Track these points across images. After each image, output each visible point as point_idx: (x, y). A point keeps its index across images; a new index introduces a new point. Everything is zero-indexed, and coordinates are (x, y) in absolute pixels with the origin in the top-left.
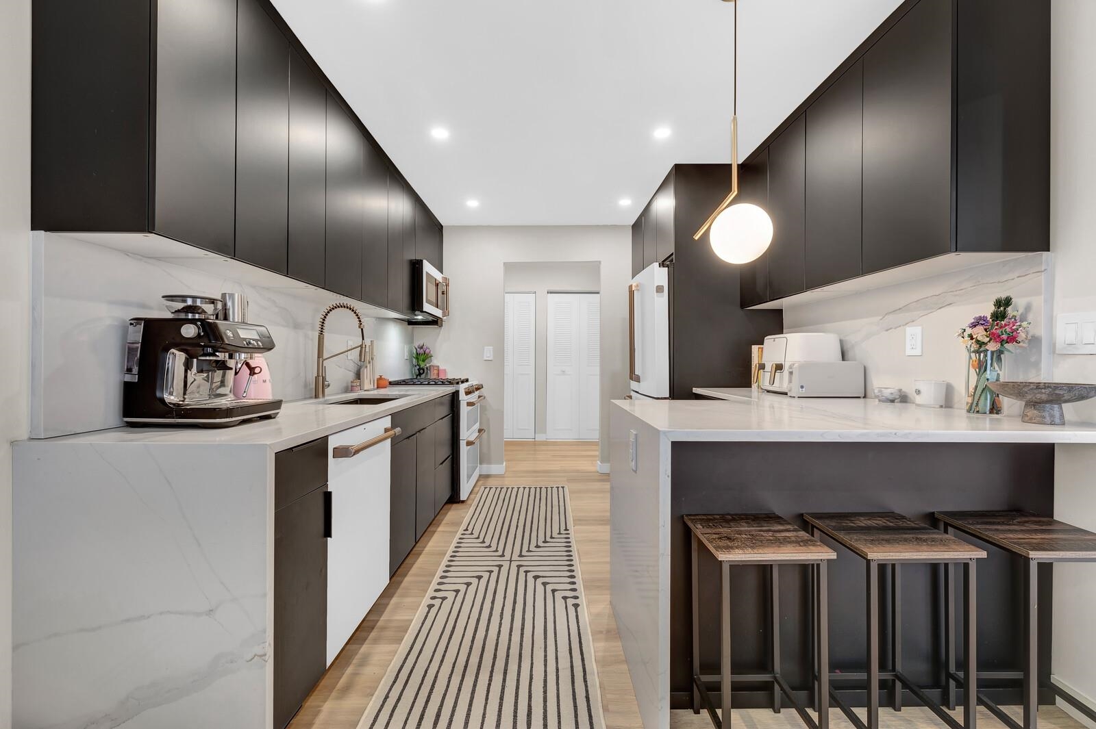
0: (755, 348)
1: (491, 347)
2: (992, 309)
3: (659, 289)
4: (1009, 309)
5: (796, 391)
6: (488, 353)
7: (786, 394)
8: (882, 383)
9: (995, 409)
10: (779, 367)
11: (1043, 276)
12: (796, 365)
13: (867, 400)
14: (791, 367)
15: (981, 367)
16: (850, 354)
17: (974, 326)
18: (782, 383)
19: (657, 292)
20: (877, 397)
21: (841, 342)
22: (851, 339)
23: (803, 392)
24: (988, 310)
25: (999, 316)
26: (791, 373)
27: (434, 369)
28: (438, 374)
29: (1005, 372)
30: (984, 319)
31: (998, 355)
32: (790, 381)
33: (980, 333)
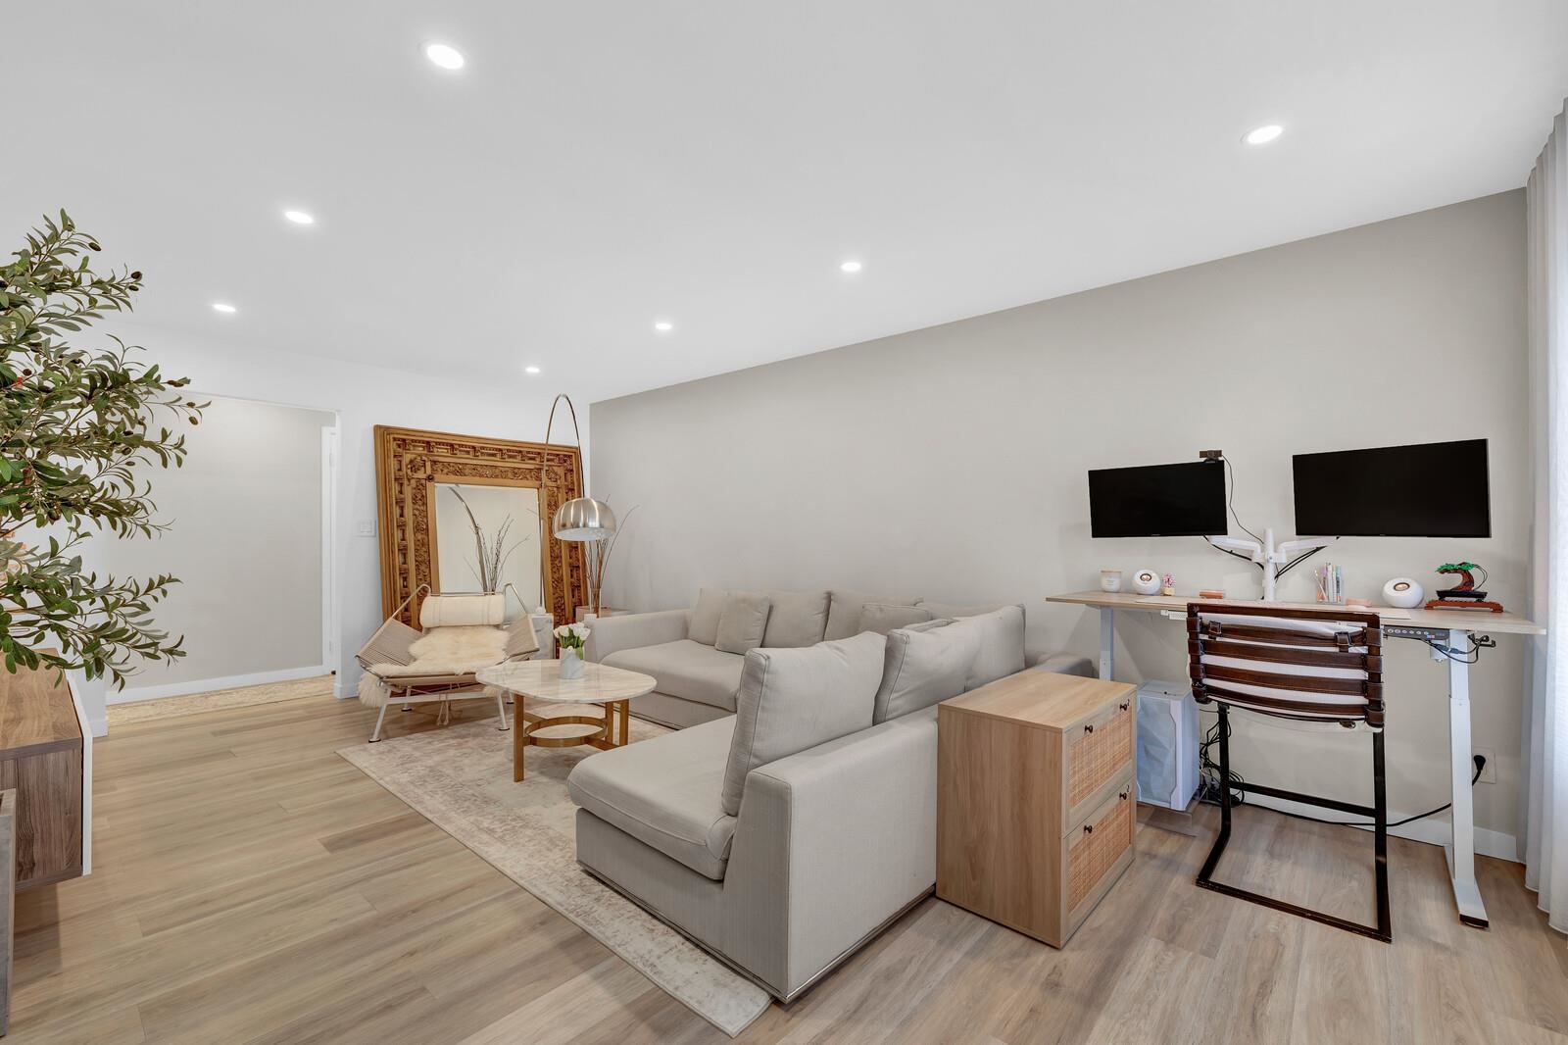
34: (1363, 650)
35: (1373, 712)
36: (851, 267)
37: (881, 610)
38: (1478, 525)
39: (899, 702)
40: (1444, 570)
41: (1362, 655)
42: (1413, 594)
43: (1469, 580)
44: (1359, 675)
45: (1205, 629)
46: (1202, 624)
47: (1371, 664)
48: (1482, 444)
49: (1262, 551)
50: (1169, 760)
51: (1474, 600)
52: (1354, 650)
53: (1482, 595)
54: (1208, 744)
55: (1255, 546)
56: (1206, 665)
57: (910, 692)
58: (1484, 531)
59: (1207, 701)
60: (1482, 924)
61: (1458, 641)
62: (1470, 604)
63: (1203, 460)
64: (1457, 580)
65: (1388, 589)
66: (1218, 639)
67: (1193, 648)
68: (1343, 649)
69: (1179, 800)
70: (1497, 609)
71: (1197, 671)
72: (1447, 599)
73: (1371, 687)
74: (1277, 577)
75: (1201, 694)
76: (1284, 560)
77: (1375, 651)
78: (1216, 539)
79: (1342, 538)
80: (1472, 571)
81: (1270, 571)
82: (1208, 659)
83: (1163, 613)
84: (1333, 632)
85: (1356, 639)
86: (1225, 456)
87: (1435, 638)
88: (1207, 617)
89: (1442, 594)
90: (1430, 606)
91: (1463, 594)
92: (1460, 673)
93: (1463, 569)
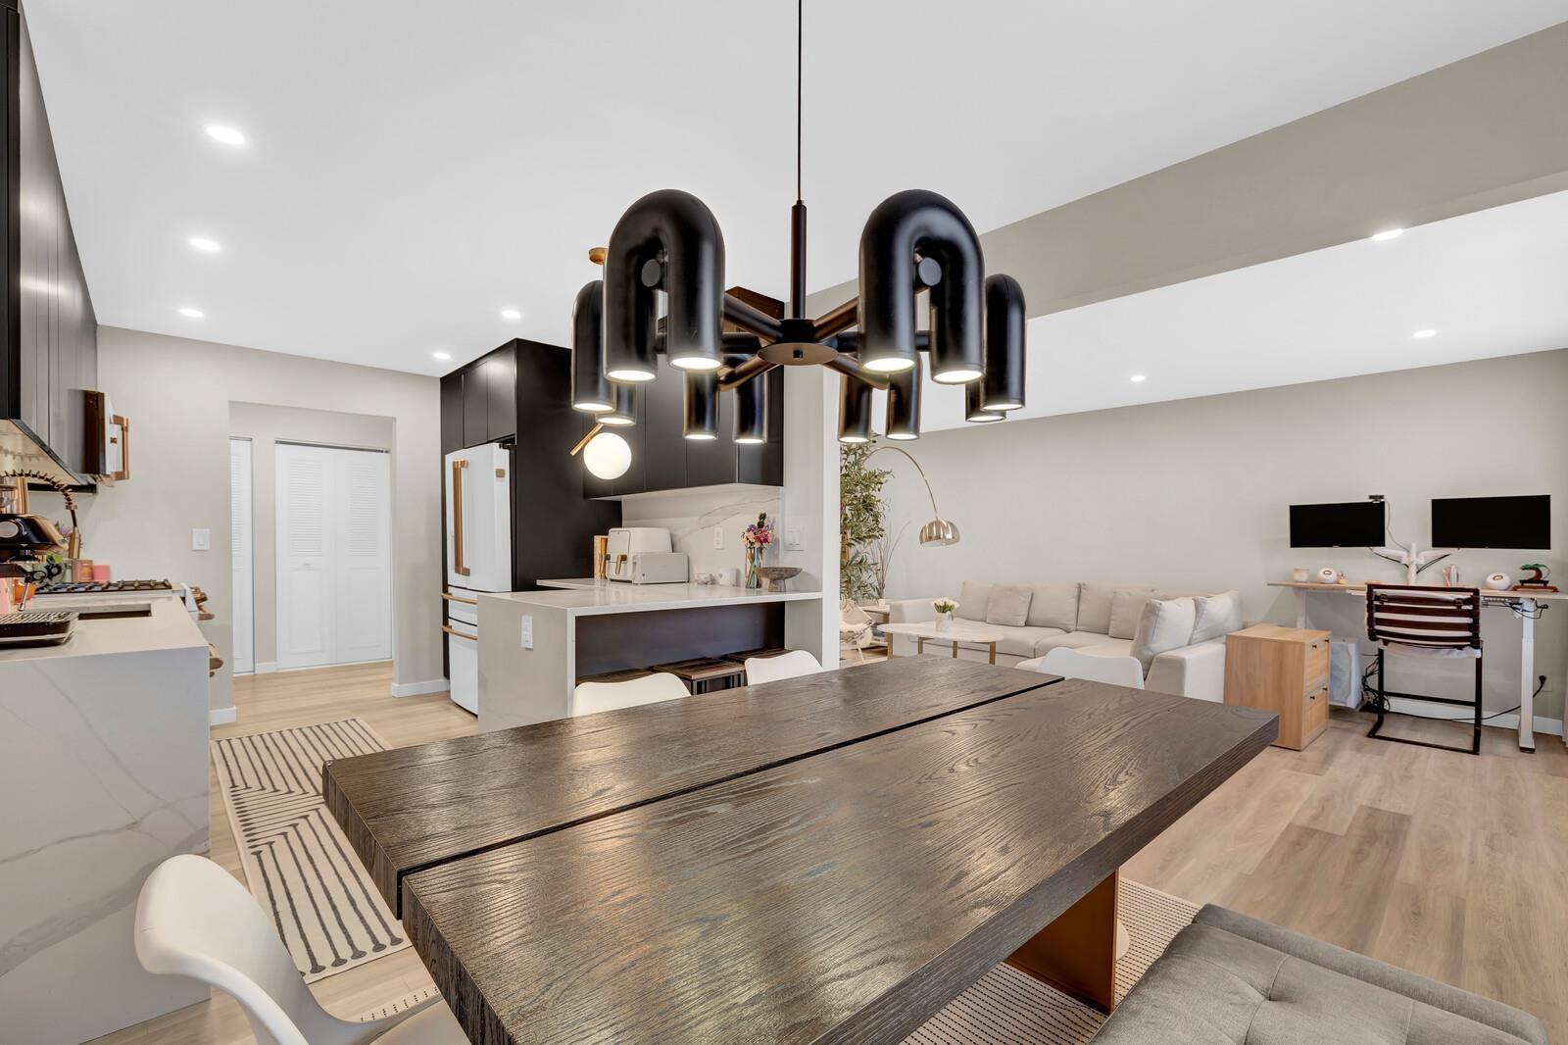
0: (598, 539)
1: (208, 530)
2: (758, 520)
3: (500, 473)
4: (765, 521)
5: (639, 579)
6: (201, 538)
7: (630, 582)
8: (700, 571)
9: (759, 585)
10: (624, 558)
11: (780, 501)
12: (639, 556)
13: (691, 584)
14: (634, 558)
15: (752, 558)
16: (677, 548)
17: (749, 531)
18: (627, 572)
19: (497, 476)
20: (696, 581)
21: (671, 535)
22: (679, 533)
23: (644, 580)
24: (755, 521)
25: (761, 525)
26: (635, 563)
27: (82, 567)
28: (92, 576)
29: (764, 562)
30: (752, 526)
31: (760, 550)
32: (634, 571)
33: (751, 535)
34: (1470, 607)
35: (1475, 642)
36: (1138, 378)
37: (1130, 595)
38: (1544, 543)
39: (1198, 636)
40: (1524, 568)
41: (1469, 610)
42: (1505, 582)
43: (1539, 574)
44: (1467, 620)
45: (1378, 598)
46: (1376, 596)
47: (1474, 614)
48: (1547, 498)
49: (1409, 556)
50: (1346, 679)
51: (1542, 585)
52: (1464, 607)
53: (1546, 582)
54: (1367, 676)
55: (1403, 553)
56: (1377, 619)
57: (1204, 630)
58: (1546, 545)
59: (1377, 639)
60: (1531, 751)
61: (1529, 606)
62: (1540, 588)
63: (1371, 501)
64: (1533, 574)
65: (1490, 579)
66: (1385, 604)
67: (1370, 609)
68: (1460, 607)
69: (1352, 702)
70: (1555, 590)
71: (1371, 621)
72: (1525, 585)
73: (1474, 627)
74: (1418, 573)
75: (1373, 635)
76: (1422, 562)
77: (1476, 607)
78: (1377, 549)
79: (1462, 549)
80: (1541, 568)
81: (1413, 569)
82: (1378, 615)
83: (1348, 591)
84: (1453, 599)
85: (1466, 602)
86: (1387, 499)
87: (1514, 604)
88: (1378, 592)
89: (1522, 582)
90: (1515, 589)
91: (1536, 580)
92: (1528, 625)
93: (1536, 568)
